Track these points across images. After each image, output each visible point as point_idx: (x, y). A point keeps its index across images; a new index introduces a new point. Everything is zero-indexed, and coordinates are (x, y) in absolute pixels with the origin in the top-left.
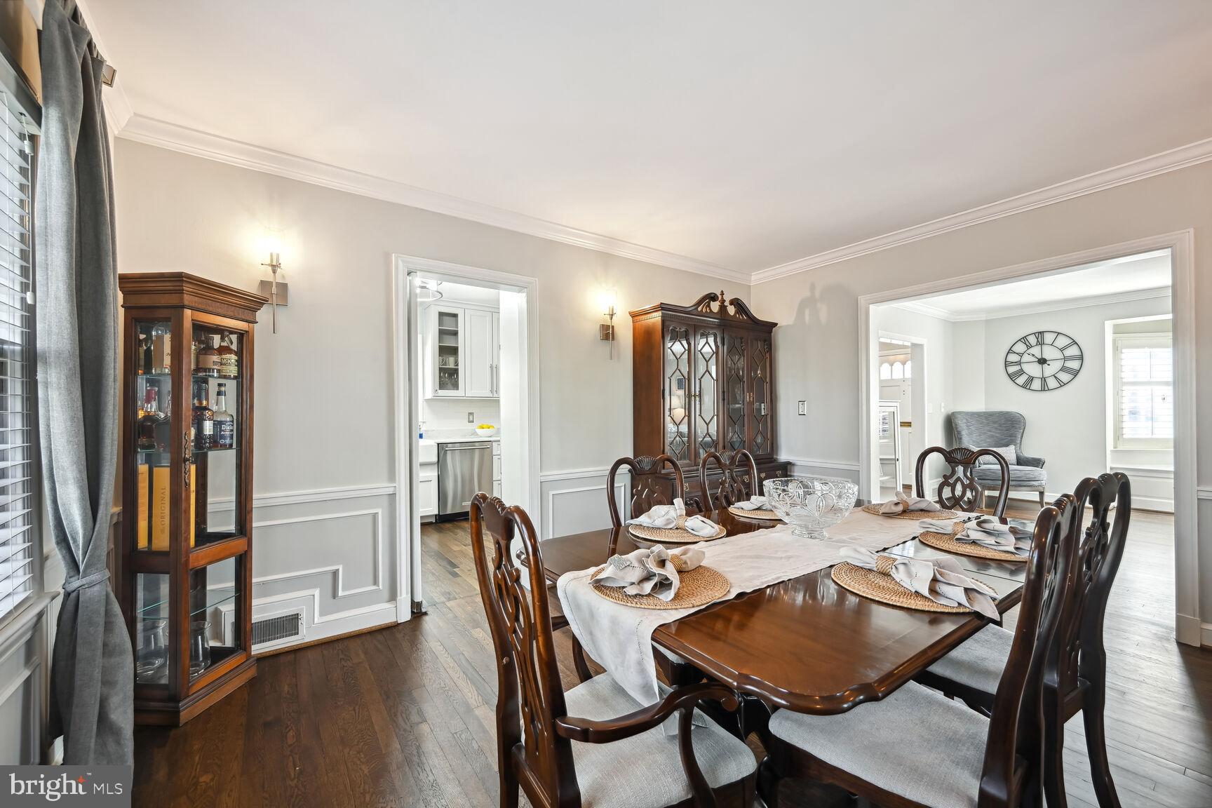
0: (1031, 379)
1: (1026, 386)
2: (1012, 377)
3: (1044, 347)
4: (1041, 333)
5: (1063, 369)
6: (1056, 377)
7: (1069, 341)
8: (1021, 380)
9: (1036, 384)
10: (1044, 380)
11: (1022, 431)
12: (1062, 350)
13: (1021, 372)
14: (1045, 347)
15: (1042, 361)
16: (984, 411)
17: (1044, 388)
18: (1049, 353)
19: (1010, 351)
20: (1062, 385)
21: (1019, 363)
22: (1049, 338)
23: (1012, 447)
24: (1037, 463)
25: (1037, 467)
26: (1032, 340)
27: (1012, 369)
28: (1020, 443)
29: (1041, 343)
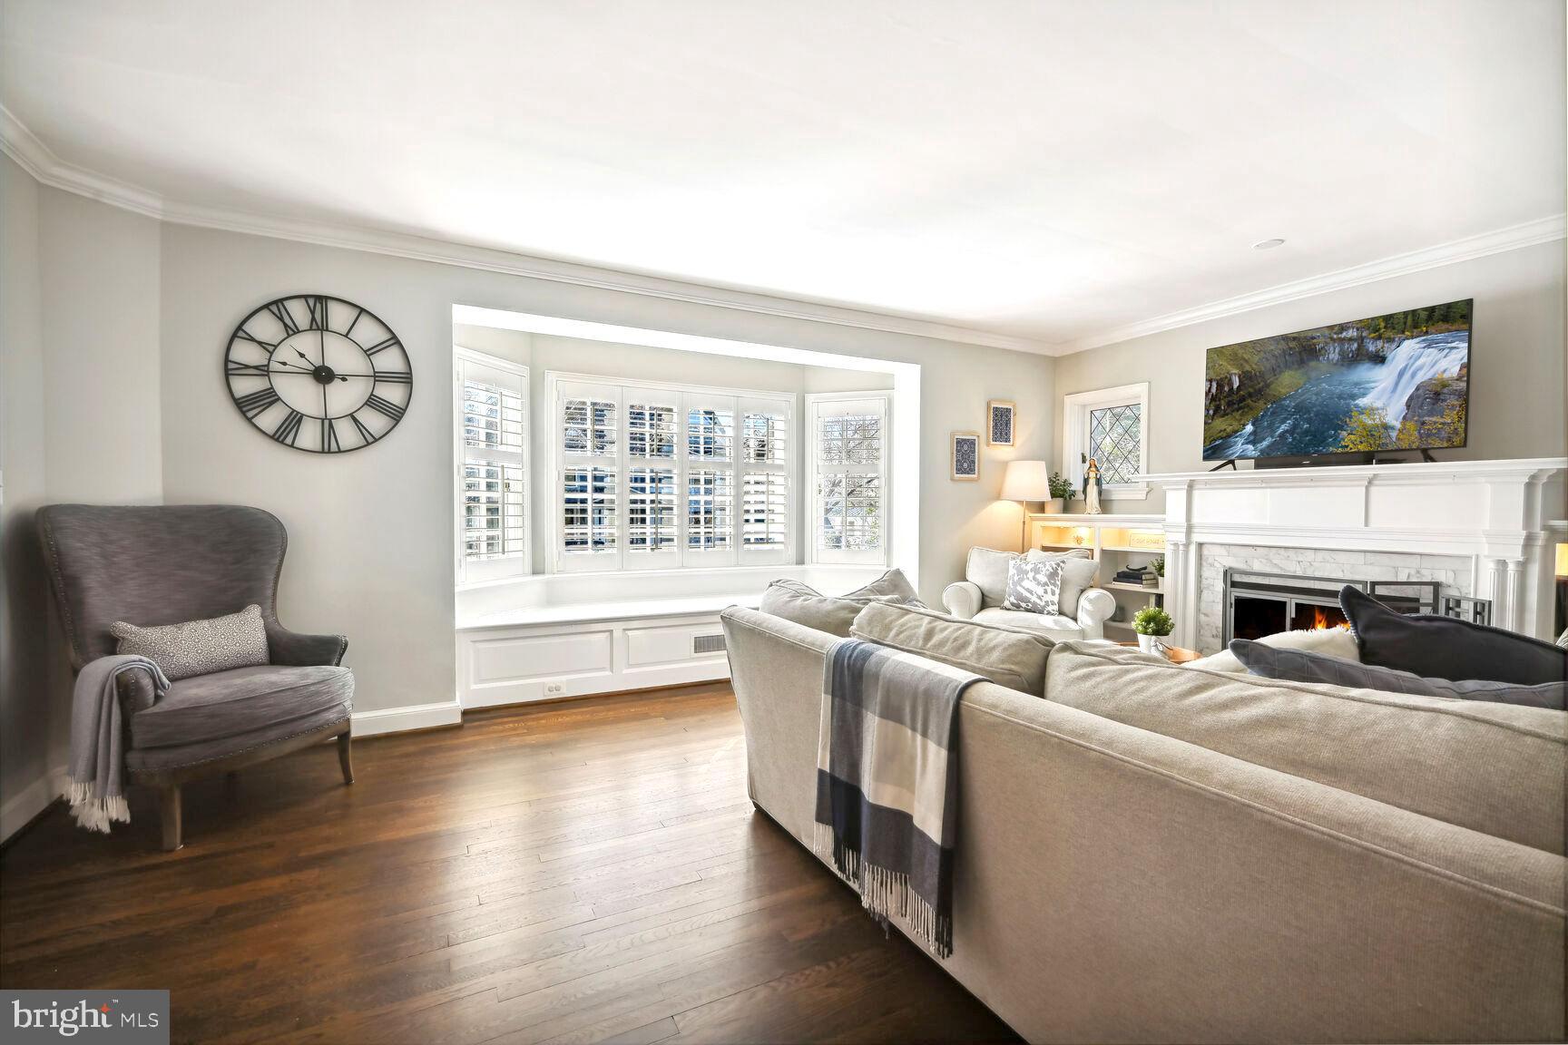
0: (295, 420)
1: (284, 435)
2: (246, 407)
3: (328, 337)
4: (322, 300)
5: (373, 402)
6: (355, 420)
7: (382, 336)
8: (271, 419)
9: (309, 435)
10: (328, 425)
11: (277, 561)
12: (369, 353)
13: (268, 398)
14: (330, 340)
15: (323, 375)
16: (160, 503)
17: (329, 446)
18: (341, 357)
19: (238, 333)
20: (370, 440)
21: (263, 371)
22: (339, 317)
23: (254, 612)
24: (326, 651)
25: (328, 663)
26: (299, 312)
27: (245, 386)
28: (274, 594)
29: (320, 326)
